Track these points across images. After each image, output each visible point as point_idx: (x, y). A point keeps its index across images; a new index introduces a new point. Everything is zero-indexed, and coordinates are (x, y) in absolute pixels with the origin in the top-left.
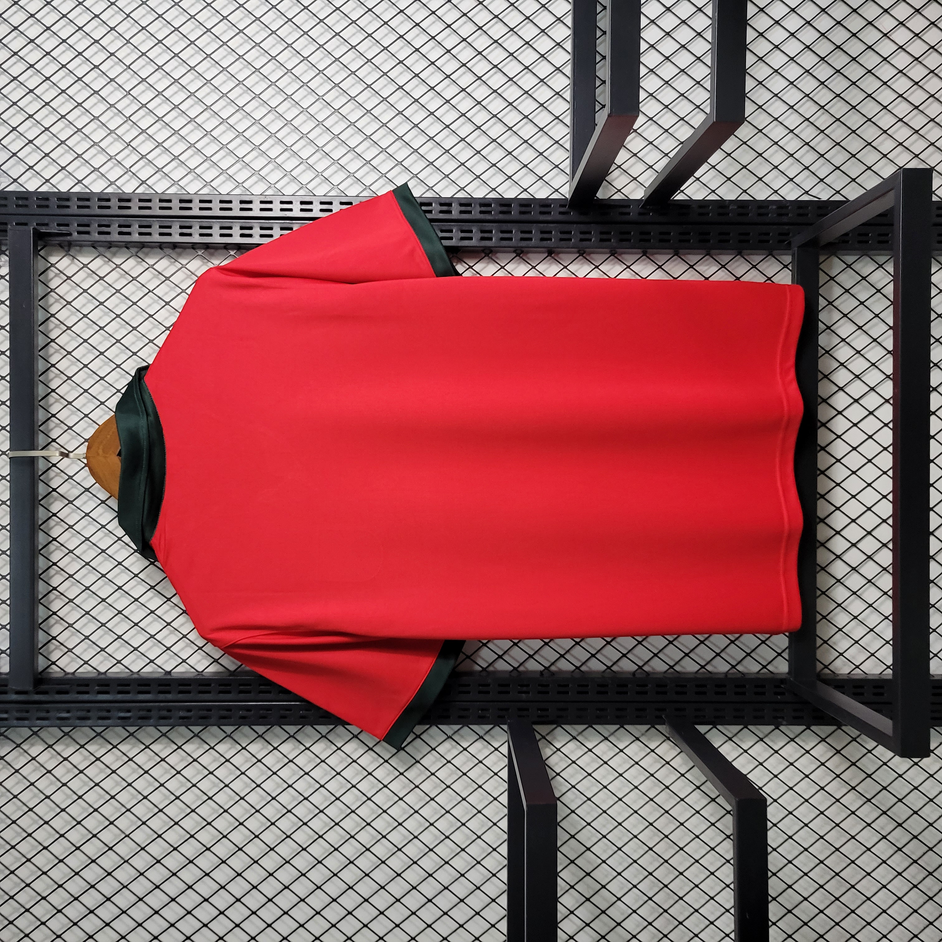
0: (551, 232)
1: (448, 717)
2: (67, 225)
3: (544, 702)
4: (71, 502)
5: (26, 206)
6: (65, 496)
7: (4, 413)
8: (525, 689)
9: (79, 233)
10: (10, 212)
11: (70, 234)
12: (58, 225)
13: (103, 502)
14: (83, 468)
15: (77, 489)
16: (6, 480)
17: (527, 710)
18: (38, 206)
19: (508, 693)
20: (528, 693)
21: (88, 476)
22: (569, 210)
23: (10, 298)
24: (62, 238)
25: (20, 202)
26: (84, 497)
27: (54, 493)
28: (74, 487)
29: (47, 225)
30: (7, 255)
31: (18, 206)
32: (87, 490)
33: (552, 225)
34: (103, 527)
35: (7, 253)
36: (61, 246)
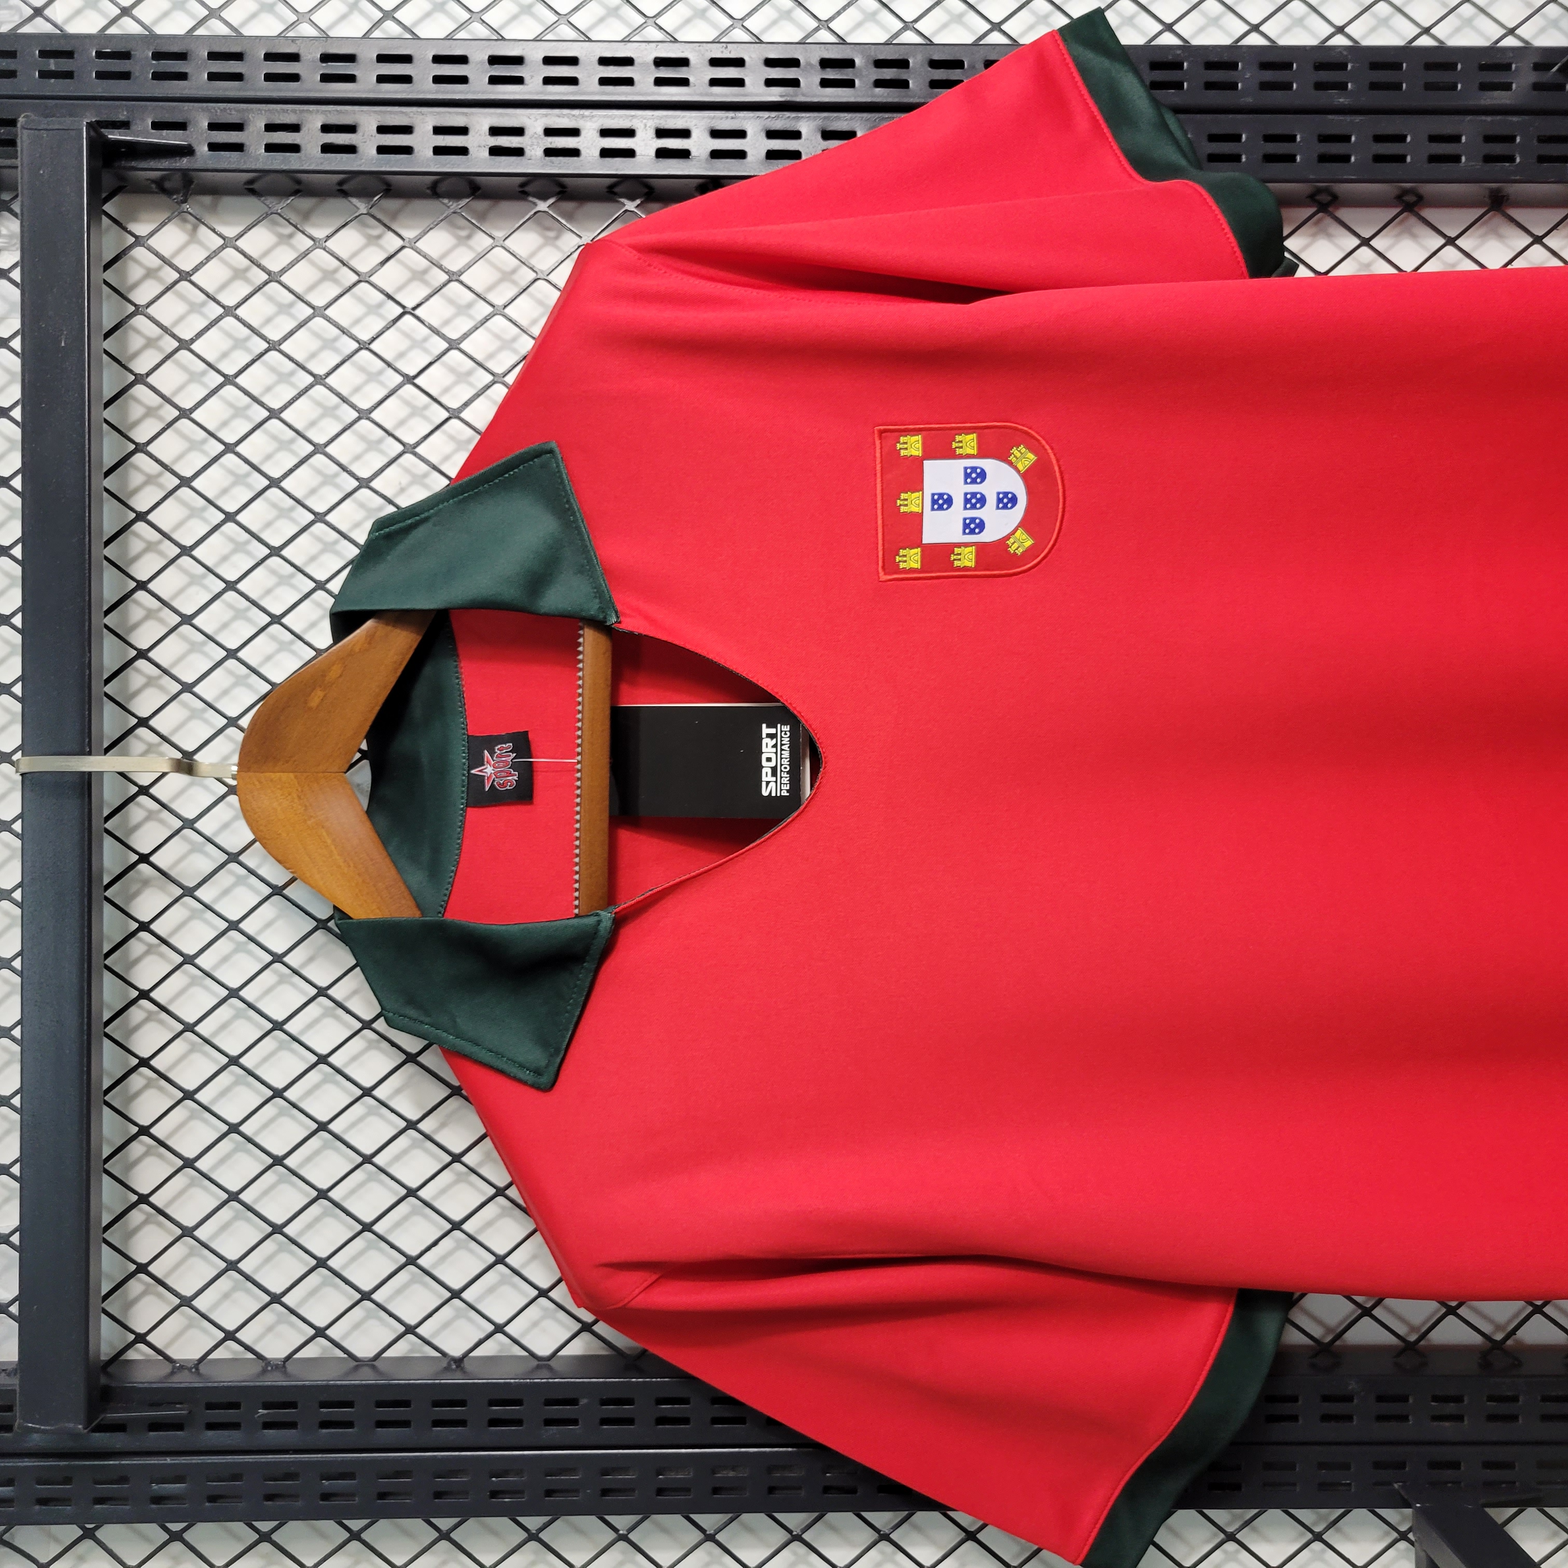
0: (1512, 139)
1: (1237, 1487)
2: (182, 126)
3: (1506, 1443)
4: (189, 892)
5: (69, 75)
6: (173, 873)
7: (7, 649)
8: (1451, 1408)
9: (213, 147)
10: (25, 91)
11: (188, 151)
12: (157, 126)
13: (277, 891)
14: (223, 797)
15: (206, 854)
16: (12, 832)
17: (1455, 1465)
18: (101, 75)
19: (1404, 1418)
20: (1459, 1418)
21: (235, 818)
22: (1560, 79)
23: (23, 332)
24: (165, 163)
25: (52, 64)
26: (224, 879)
27: (143, 867)
28: (195, 848)
29: (124, 125)
30: (15, 215)
31: (45, 74)
32: (234, 858)
33: (1515, 119)
34: (278, 958)
35: (16, 207)
36: (161, 188)
